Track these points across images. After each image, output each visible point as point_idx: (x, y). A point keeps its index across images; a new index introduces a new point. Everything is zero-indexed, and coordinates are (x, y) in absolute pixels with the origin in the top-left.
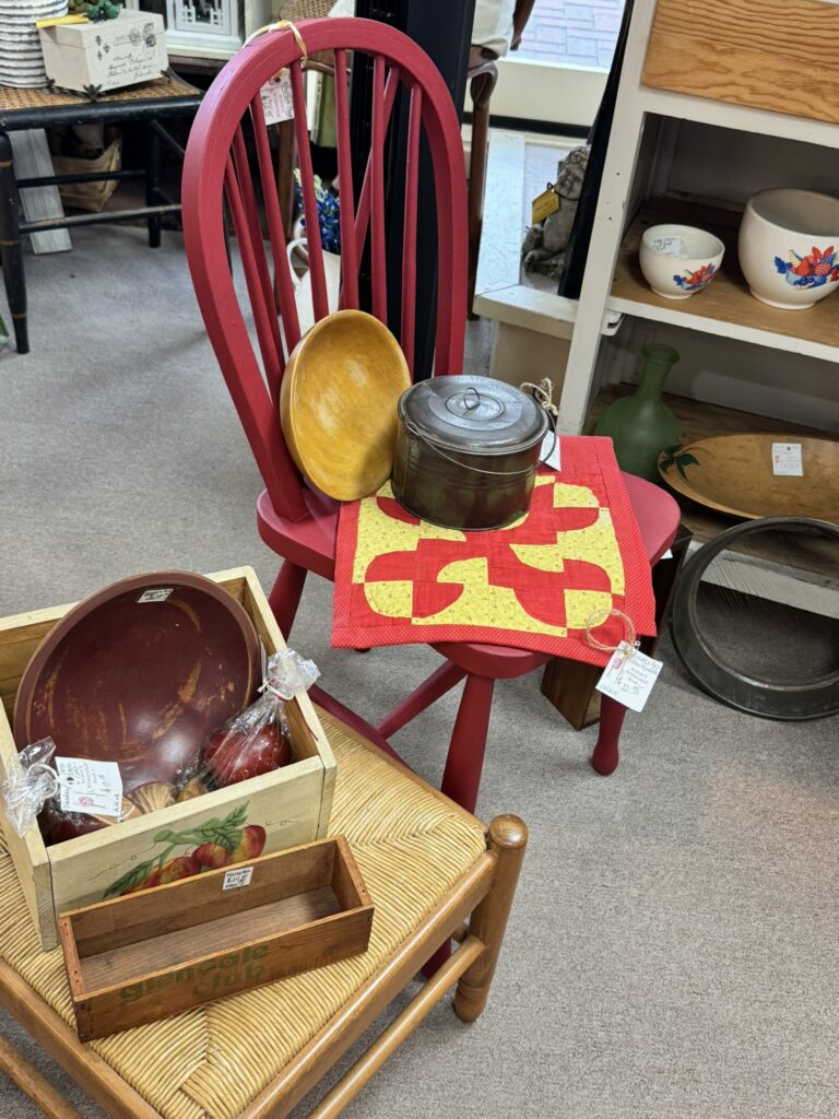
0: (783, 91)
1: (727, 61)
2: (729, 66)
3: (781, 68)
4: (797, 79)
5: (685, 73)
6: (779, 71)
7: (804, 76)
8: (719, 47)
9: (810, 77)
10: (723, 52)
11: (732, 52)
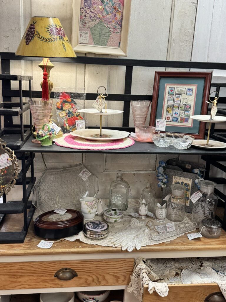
0: (37, 284)
1: (19, 280)
3: (34, 278)
4: (40, 280)
8: (16, 277)
9: (43, 279)
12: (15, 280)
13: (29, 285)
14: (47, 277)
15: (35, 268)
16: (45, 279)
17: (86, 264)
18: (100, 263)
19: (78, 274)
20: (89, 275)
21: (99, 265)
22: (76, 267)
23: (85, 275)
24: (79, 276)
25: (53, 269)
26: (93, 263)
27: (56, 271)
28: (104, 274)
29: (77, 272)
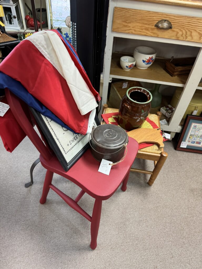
0: (141, 30)
1: (129, 25)
2: (130, 26)
3: (140, 25)
4: (143, 28)
5: (121, 28)
6: (140, 26)
7: (145, 27)
8: (127, 22)
9: (146, 27)
10: (128, 23)
11: (130, 23)
12: (126, 24)
13: (135, 31)
14: (149, 26)
15: (143, 16)
16: (148, 27)
17: (182, 19)
18: (192, 19)
19: (173, 27)
20: (181, 29)
21: (191, 21)
22: (173, 19)
23: (178, 29)
24: (173, 29)
25: (155, 19)
26: (188, 19)
27: (157, 21)
28: (192, 31)
29: (172, 25)
